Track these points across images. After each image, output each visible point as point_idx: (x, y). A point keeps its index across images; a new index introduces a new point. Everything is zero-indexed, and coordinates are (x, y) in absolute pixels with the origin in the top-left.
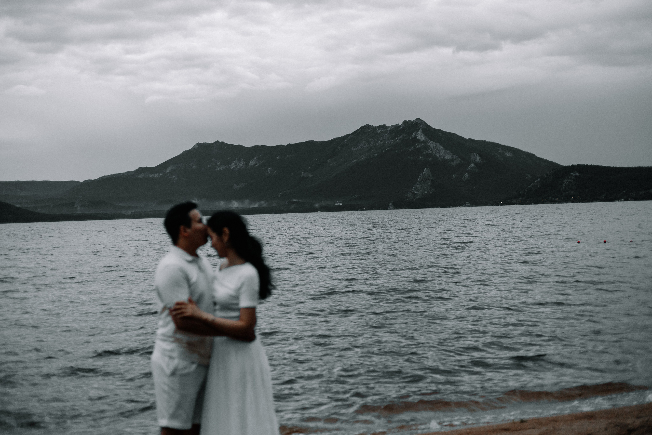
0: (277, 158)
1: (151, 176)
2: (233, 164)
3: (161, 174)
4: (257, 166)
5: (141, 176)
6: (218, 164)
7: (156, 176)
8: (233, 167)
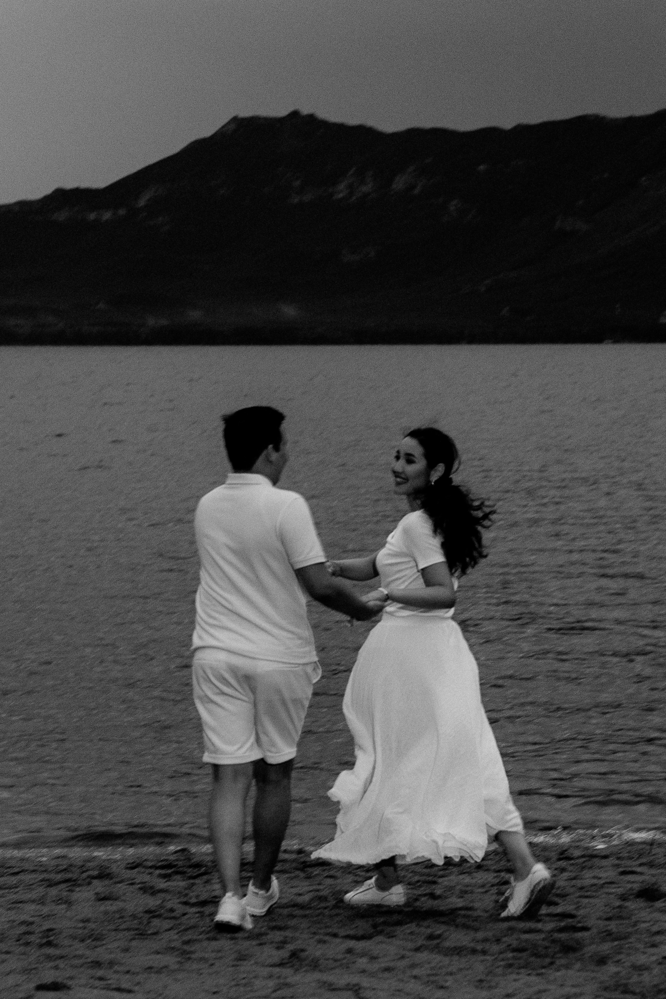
0: (482, 167)
1: (92, 216)
2: (342, 186)
3: (122, 212)
4: (416, 191)
5: (62, 216)
6: (297, 183)
7: (107, 216)
8: (341, 195)
